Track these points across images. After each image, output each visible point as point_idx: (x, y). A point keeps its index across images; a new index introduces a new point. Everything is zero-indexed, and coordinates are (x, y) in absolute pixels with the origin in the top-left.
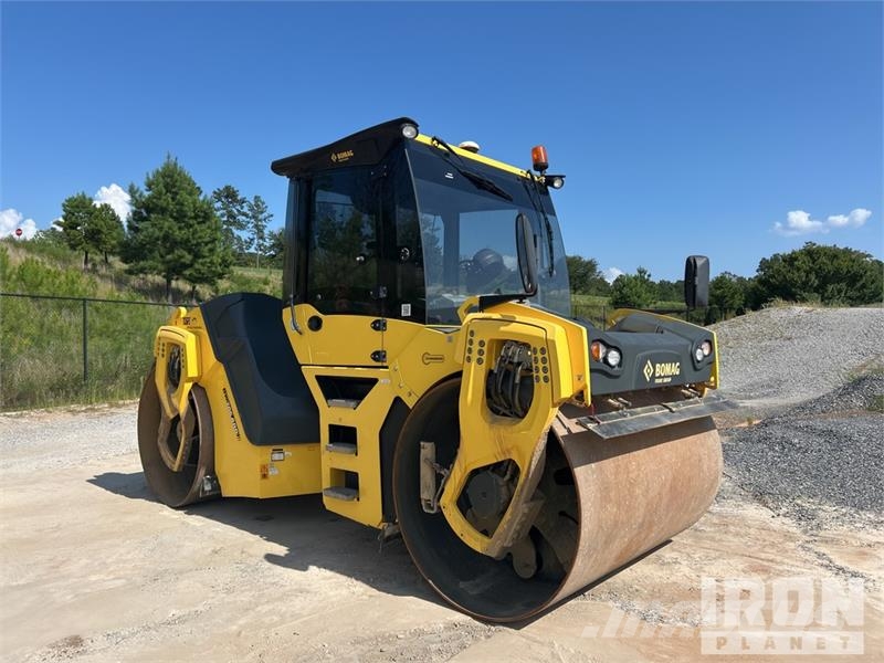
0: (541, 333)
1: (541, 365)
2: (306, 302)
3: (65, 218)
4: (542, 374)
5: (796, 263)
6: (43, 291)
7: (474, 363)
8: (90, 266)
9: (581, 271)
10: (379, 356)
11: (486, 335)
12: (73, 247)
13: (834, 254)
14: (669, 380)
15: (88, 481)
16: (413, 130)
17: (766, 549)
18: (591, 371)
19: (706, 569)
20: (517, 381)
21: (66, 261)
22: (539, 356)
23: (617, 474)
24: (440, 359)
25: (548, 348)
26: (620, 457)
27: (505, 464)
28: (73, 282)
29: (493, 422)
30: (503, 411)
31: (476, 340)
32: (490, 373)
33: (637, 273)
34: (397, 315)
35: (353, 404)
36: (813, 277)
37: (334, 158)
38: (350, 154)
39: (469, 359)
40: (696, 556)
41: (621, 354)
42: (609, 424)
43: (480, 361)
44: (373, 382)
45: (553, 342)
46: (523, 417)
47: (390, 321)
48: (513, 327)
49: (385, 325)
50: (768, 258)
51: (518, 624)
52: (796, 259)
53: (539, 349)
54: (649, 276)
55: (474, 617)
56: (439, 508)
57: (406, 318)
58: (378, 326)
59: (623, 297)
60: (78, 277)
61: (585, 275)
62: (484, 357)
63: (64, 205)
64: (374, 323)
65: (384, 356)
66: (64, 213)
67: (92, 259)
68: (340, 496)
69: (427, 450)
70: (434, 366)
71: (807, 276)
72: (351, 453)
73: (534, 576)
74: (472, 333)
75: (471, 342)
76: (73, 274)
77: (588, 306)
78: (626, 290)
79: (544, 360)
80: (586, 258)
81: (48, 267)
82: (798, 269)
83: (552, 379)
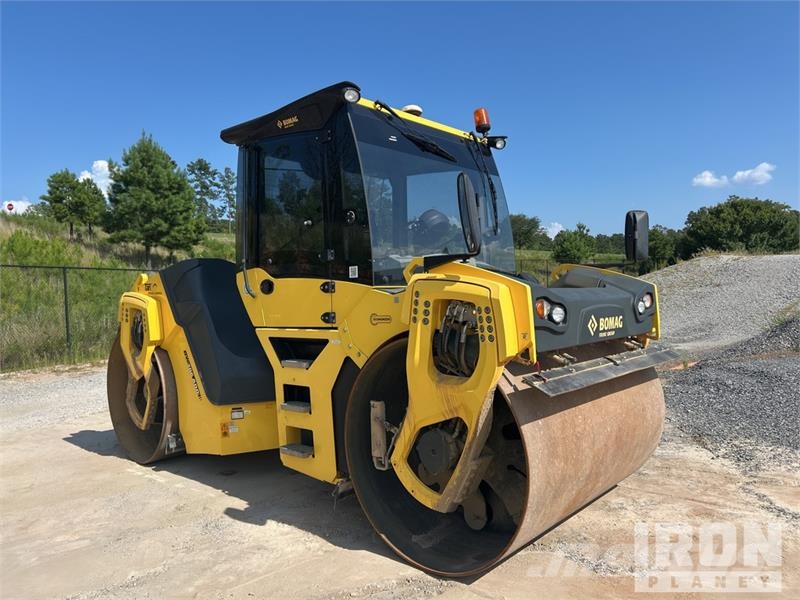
0: (484, 292)
1: (485, 324)
2: (258, 266)
3: (50, 193)
4: (487, 334)
5: (722, 215)
6: (32, 260)
7: (420, 324)
8: (75, 236)
9: (525, 228)
10: (328, 317)
11: (431, 295)
12: (59, 220)
13: (756, 206)
14: (613, 333)
15: (64, 439)
16: (356, 94)
17: (708, 492)
18: (536, 328)
19: (652, 513)
20: (463, 341)
21: (53, 232)
22: (484, 315)
23: (563, 429)
24: (387, 319)
25: (492, 307)
26: (566, 412)
27: (454, 421)
28: (59, 252)
29: (440, 381)
30: (450, 369)
31: (422, 300)
32: (437, 332)
33: (576, 229)
34: (346, 278)
35: (305, 364)
36: (737, 227)
37: (280, 125)
38: (295, 120)
39: (415, 320)
40: (641, 501)
41: (565, 311)
42: (555, 381)
43: (425, 322)
44: (324, 342)
45: (498, 301)
46: (469, 376)
47: (339, 284)
48: (457, 287)
49: (333, 287)
50: (696, 211)
51: (468, 579)
52: (722, 211)
53: (483, 309)
54: (588, 231)
55: (427, 572)
56: (390, 465)
57: (353, 280)
58: (327, 289)
59: (564, 251)
60: (64, 246)
61: (529, 231)
62: (430, 317)
63: (49, 181)
64: (324, 285)
65: (334, 318)
66: (49, 188)
67: (77, 230)
68: (295, 453)
69: (377, 409)
70: (382, 326)
71: (732, 227)
72: (305, 412)
73: (485, 527)
74: (417, 294)
75: (416, 303)
76: (59, 244)
77: (532, 260)
78: (566, 245)
79: (489, 320)
80: (529, 216)
81: (37, 238)
82: (724, 221)
83: (497, 338)
